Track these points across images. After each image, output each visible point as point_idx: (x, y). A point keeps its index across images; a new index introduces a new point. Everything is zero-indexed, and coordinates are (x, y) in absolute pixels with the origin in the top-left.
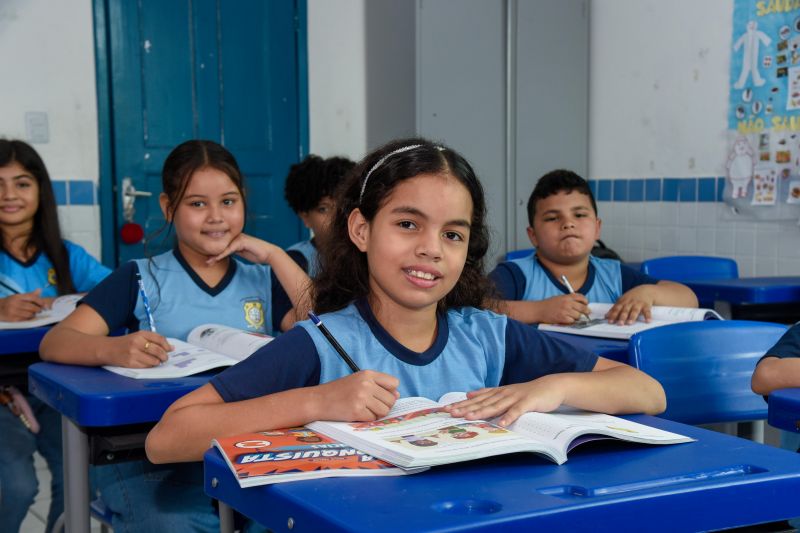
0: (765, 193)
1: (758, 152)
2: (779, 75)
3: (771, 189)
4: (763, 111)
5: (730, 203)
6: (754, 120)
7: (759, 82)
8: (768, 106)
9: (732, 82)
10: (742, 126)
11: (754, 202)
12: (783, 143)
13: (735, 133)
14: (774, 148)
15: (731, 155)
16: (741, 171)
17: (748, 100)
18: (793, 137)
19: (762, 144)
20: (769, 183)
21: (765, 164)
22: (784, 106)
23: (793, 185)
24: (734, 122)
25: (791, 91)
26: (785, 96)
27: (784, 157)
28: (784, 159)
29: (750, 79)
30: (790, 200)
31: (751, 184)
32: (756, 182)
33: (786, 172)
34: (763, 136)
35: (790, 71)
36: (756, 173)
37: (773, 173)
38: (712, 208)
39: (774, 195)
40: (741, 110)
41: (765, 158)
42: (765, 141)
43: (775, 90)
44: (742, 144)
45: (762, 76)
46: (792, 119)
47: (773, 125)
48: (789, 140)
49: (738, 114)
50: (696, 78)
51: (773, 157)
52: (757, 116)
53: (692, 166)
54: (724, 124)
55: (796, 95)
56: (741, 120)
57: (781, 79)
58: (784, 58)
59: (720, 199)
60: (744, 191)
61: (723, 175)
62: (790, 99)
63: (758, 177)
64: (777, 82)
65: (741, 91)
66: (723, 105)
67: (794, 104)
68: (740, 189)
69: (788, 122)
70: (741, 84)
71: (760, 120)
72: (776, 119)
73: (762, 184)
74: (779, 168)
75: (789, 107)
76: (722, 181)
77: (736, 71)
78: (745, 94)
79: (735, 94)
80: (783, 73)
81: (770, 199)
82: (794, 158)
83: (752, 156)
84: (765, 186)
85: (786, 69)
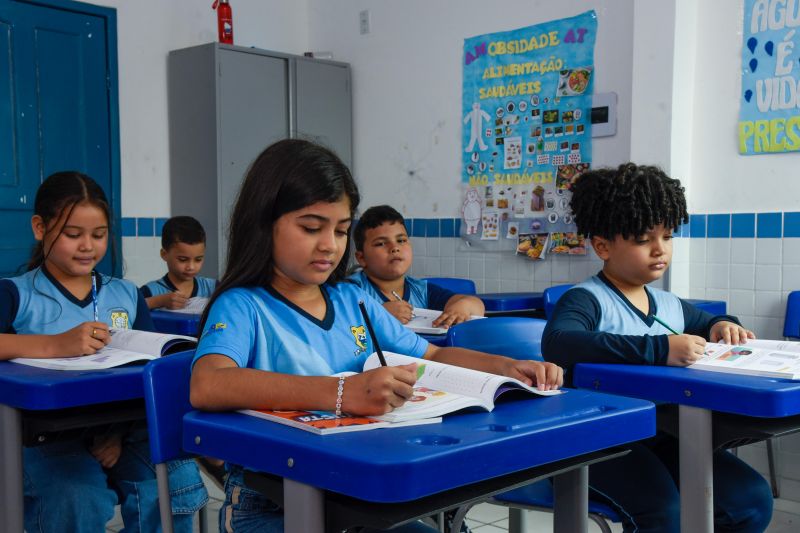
0: (491, 231)
1: (485, 200)
2: (498, 143)
3: (495, 227)
4: (487, 169)
5: (465, 238)
6: (481, 176)
7: (484, 148)
8: (492, 166)
9: (464, 147)
10: (472, 179)
11: (483, 238)
12: (502, 193)
13: (467, 185)
14: (496, 197)
15: (465, 202)
16: (472, 214)
17: (476, 161)
18: (509, 189)
19: (487, 194)
20: (493, 223)
21: (490, 209)
22: (502, 168)
23: (510, 225)
24: (466, 177)
25: (506, 156)
26: (502, 159)
27: (504, 204)
28: (503, 205)
29: (477, 145)
30: (509, 236)
31: (480, 224)
32: (484, 222)
33: (505, 215)
34: (488, 188)
35: (505, 140)
36: (484, 215)
37: (496, 215)
38: (451, 243)
39: (497, 232)
40: (471, 168)
41: (490, 204)
42: (490, 192)
43: (495, 154)
44: (472, 193)
45: (486, 143)
46: (508, 176)
47: (494, 180)
48: (507, 192)
49: (469, 171)
50: (437, 143)
51: (496, 203)
52: (483, 173)
53: (435, 210)
54: (460, 178)
55: (510, 158)
56: (471, 175)
57: (498, 146)
58: (500, 131)
59: (458, 235)
60: (475, 229)
61: (459, 217)
62: (506, 161)
63: (485, 219)
64: (496, 148)
65: (471, 154)
66: (456, 164)
67: (509, 165)
68: (472, 228)
69: (506, 178)
70: (470, 148)
71: (485, 176)
72: (497, 176)
73: (488, 224)
74: (500, 212)
75: (506, 167)
76: (458, 221)
77: (467, 138)
78: (473, 156)
79: (466, 156)
80: (500, 142)
81: (495, 236)
82: (510, 205)
83: (481, 203)
84: (491, 226)
85: (502, 139)
